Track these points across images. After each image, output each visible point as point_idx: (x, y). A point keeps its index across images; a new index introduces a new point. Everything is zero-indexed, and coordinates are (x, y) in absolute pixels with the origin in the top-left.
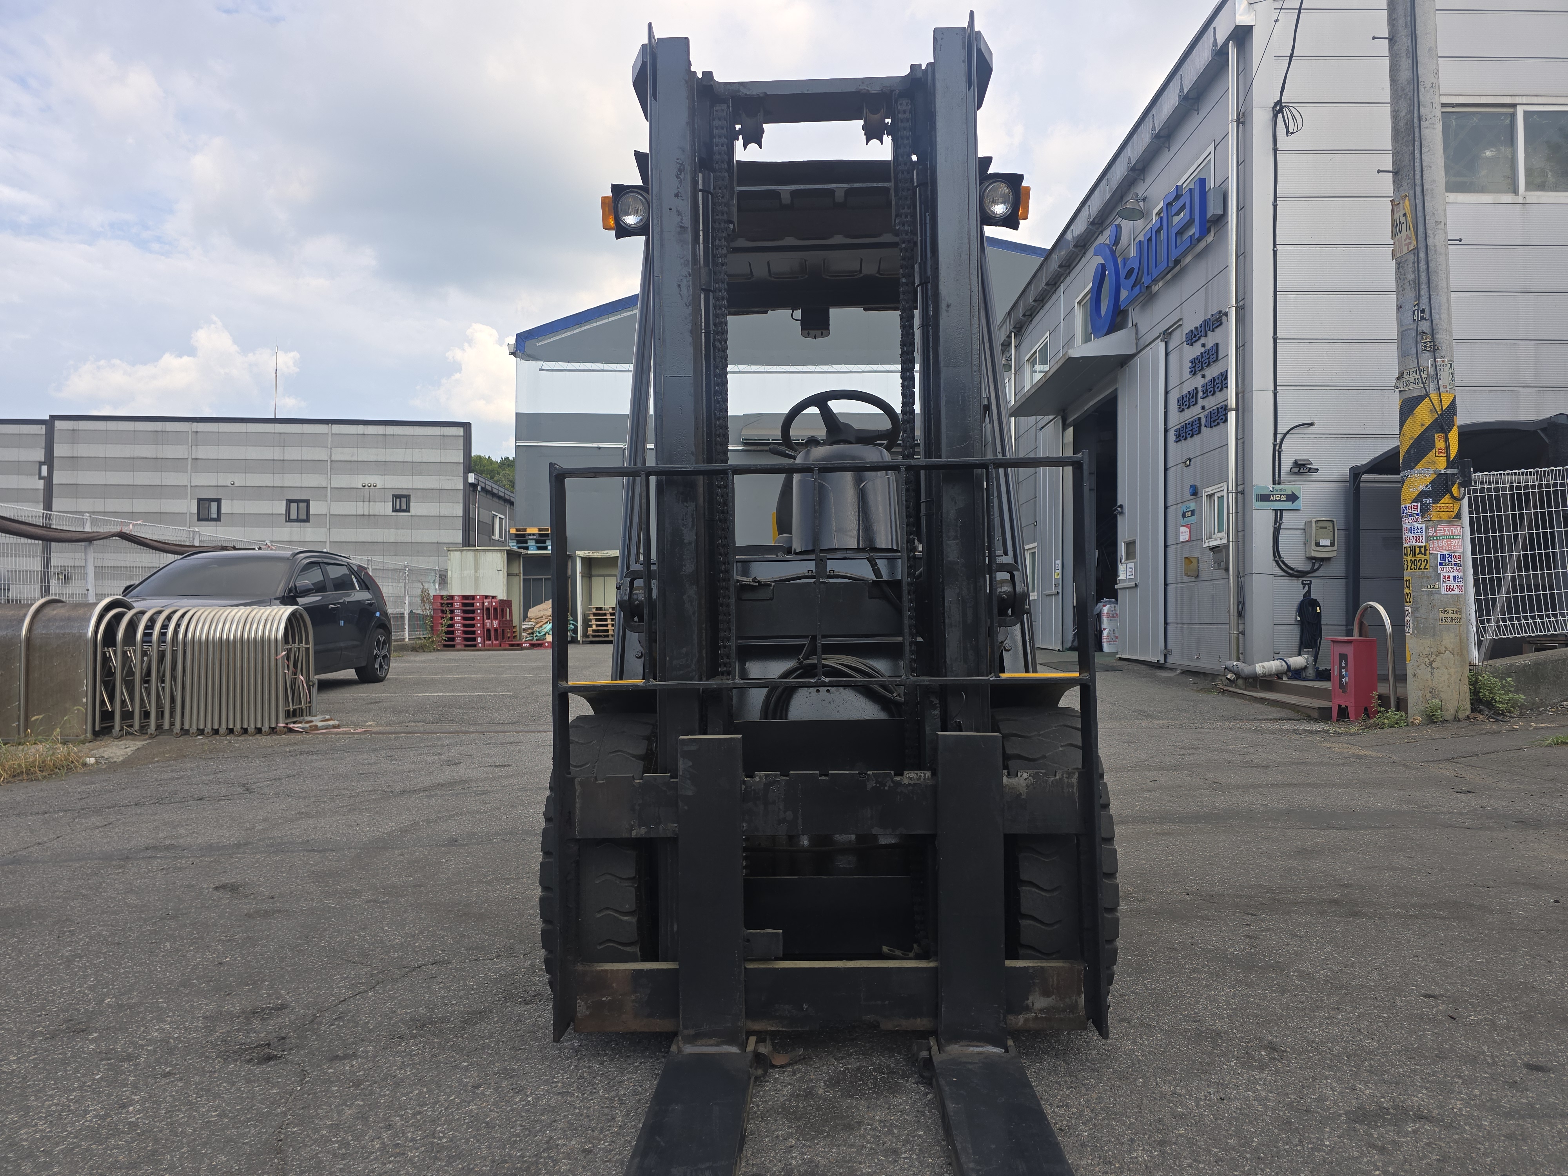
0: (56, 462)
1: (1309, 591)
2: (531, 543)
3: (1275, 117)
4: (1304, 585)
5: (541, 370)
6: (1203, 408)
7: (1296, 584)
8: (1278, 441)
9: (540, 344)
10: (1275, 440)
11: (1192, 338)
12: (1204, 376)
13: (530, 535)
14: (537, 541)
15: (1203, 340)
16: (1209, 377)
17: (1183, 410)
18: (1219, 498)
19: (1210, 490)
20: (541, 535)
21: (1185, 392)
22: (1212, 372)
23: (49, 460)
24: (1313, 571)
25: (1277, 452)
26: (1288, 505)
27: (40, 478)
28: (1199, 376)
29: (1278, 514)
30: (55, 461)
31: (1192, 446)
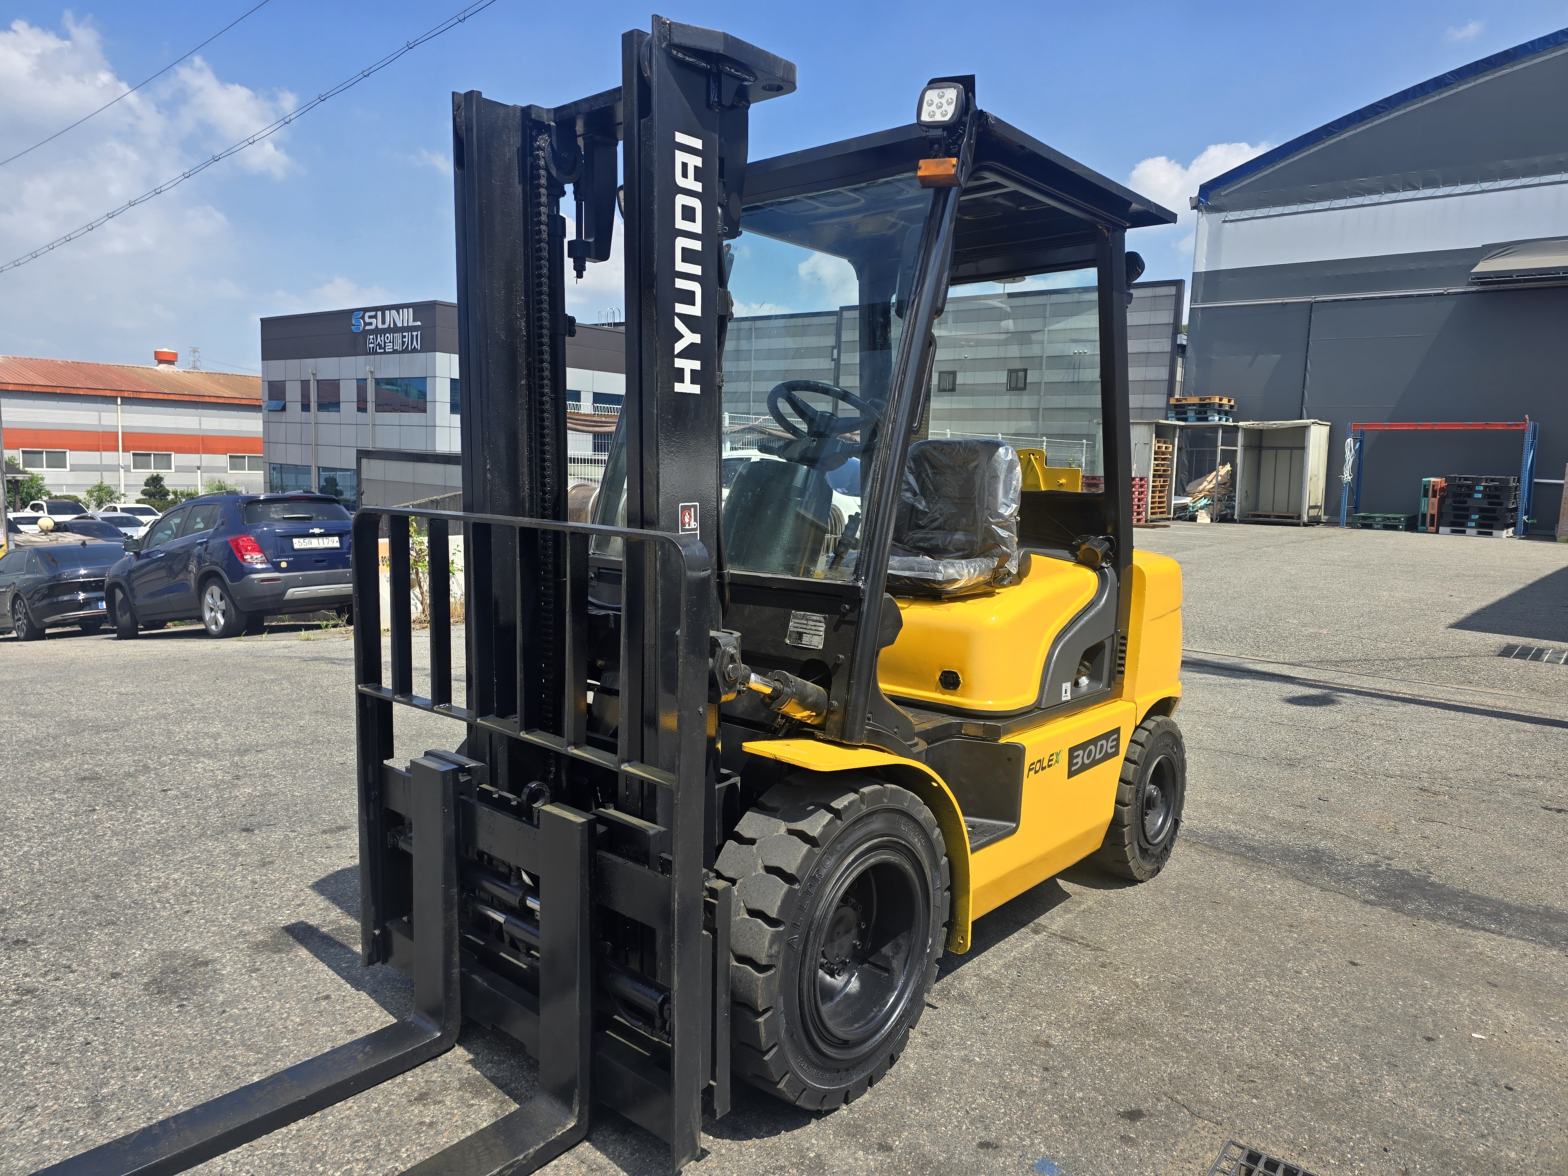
0: (843, 346)
2: (1191, 414)
5: (1225, 222)
9: (1225, 192)
13: (1190, 405)
14: (1198, 412)
20: (1201, 405)
23: (838, 345)
27: (833, 360)
30: (843, 344)
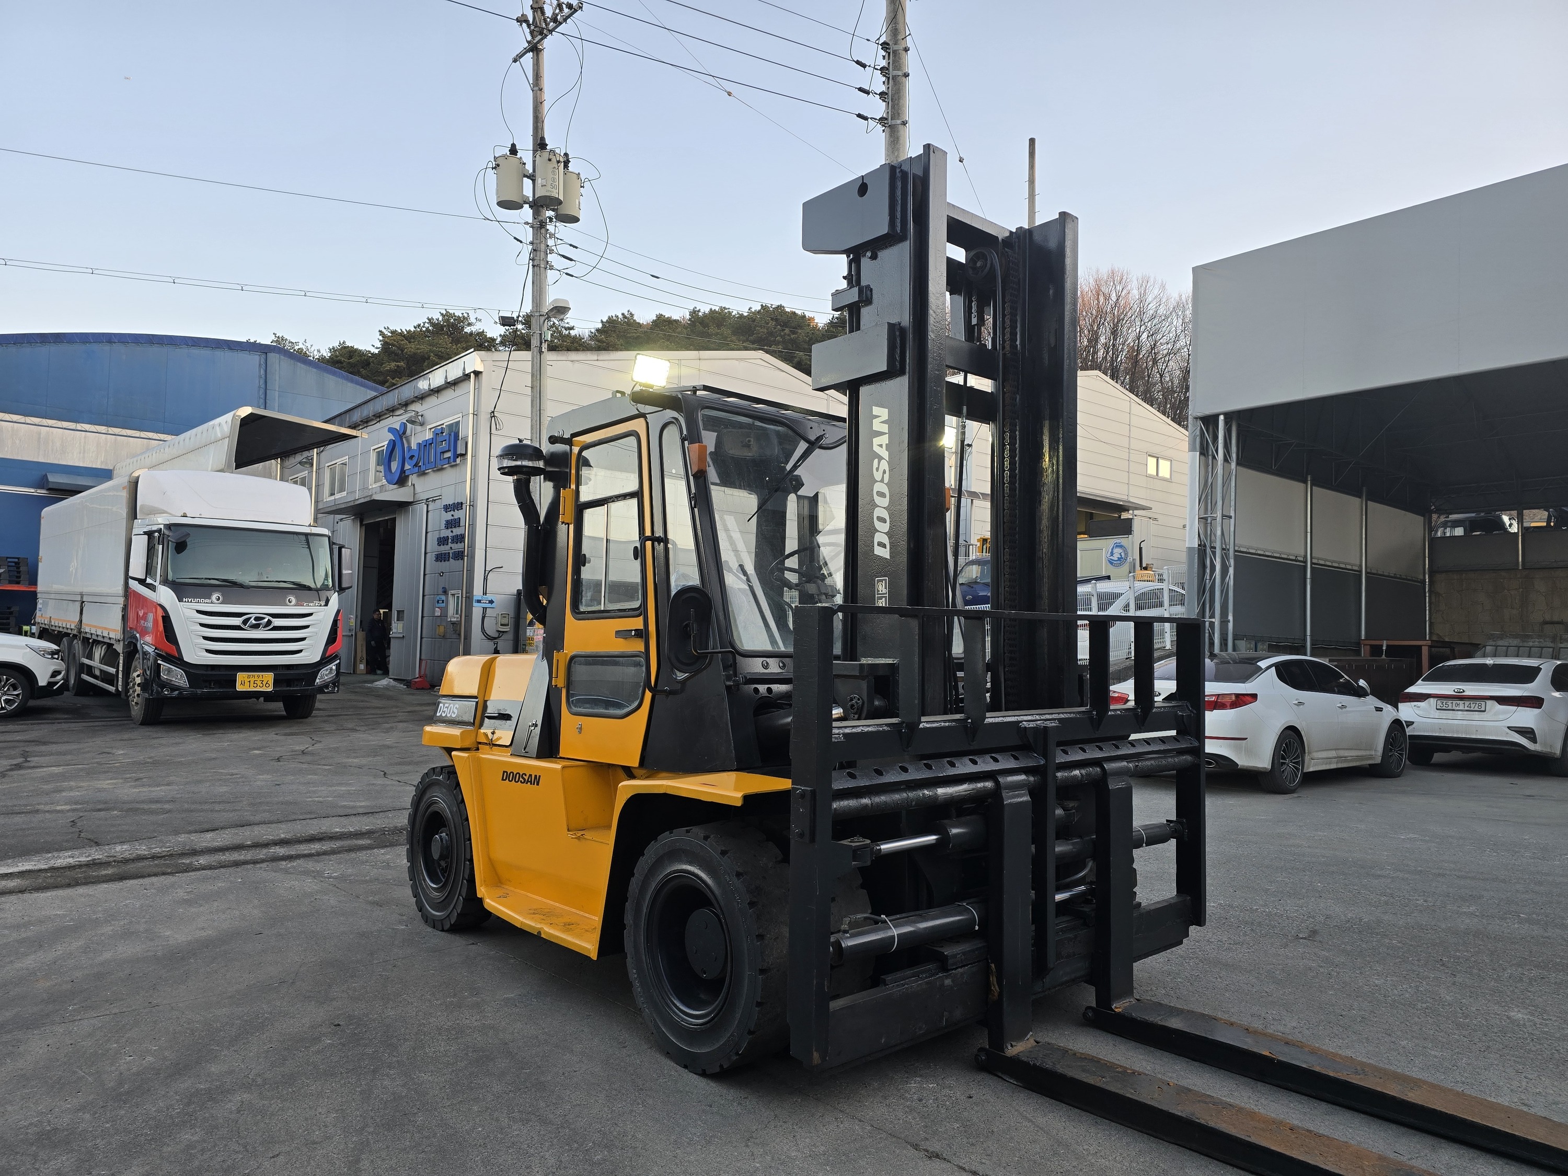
1: (497, 647)
3: (492, 417)
4: (495, 644)
6: (451, 548)
7: (491, 643)
8: (486, 574)
10: (485, 574)
11: (447, 508)
12: (452, 532)
15: (452, 512)
16: (454, 534)
17: (440, 545)
18: (458, 597)
19: (453, 592)
21: (442, 536)
22: (457, 531)
24: (499, 637)
25: (485, 579)
26: (489, 605)
28: (450, 530)
29: (485, 609)
31: (444, 566)
